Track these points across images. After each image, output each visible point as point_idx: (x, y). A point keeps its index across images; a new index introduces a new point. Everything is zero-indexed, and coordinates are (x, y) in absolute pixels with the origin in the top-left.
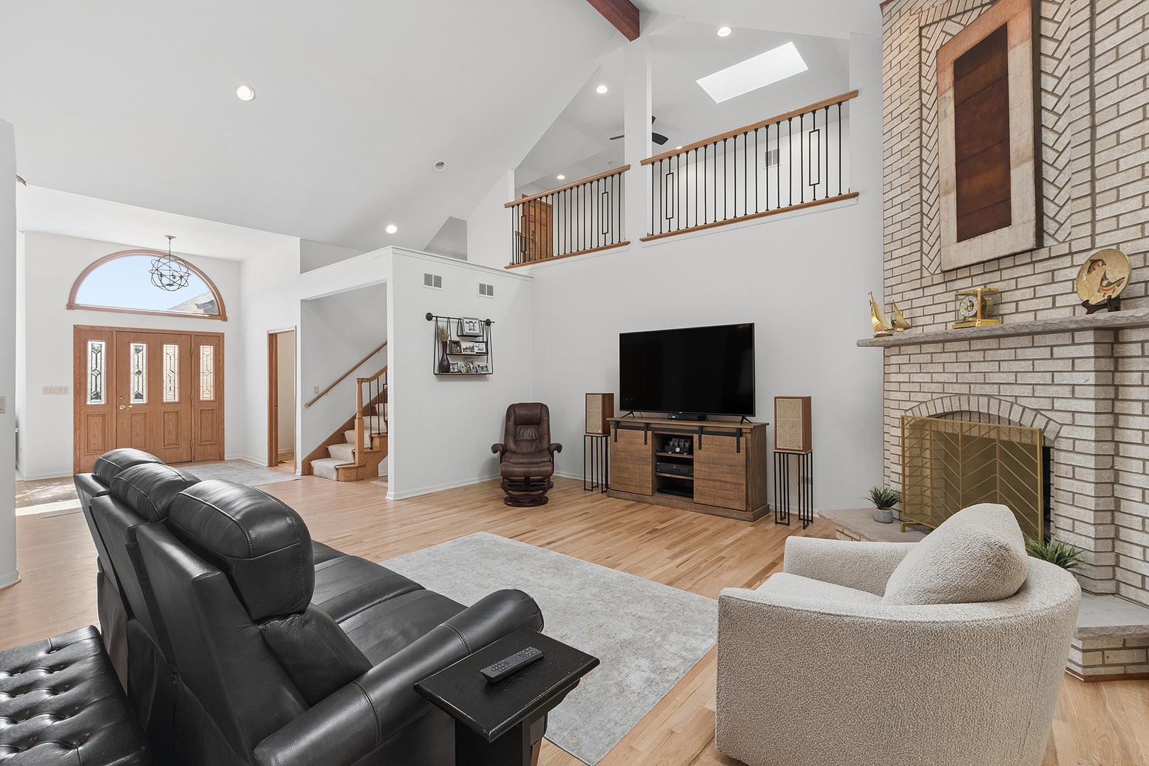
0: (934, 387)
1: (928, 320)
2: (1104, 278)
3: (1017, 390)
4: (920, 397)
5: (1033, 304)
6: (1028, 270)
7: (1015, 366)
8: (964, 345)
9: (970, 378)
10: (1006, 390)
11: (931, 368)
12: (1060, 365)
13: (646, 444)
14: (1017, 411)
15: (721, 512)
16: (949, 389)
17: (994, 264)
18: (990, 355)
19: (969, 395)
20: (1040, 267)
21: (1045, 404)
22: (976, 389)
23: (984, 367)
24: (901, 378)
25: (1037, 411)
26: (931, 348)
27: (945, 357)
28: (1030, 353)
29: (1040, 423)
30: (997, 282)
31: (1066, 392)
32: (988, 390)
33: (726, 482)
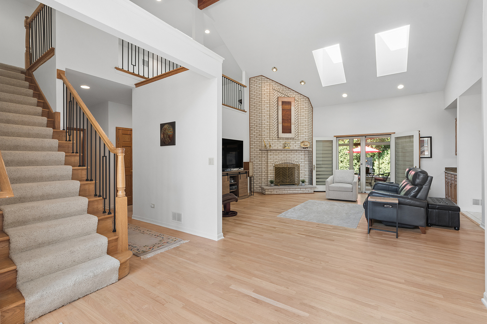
0: (279, 159)
1: (274, 146)
2: (304, 144)
3: (294, 159)
4: (276, 161)
5: (293, 146)
6: (292, 141)
7: (294, 155)
8: (285, 151)
9: (286, 157)
10: (292, 159)
11: (279, 155)
12: (300, 155)
13: (228, 181)
14: (294, 162)
15: (244, 197)
16: (282, 159)
17: (287, 139)
18: (290, 153)
19: (286, 160)
20: (294, 141)
21: (298, 161)
22: (287, 159)
23: (289, 155)
24: (271, 157)
25: (297, 162)
26: (279, 151)
27: (281, 153)
28: (296, 153)
29: (297, 164)
30: (287, 142)
31: (301, 159)
32: (290, 159)
33: (245, 188)
